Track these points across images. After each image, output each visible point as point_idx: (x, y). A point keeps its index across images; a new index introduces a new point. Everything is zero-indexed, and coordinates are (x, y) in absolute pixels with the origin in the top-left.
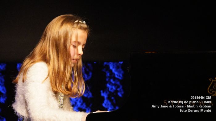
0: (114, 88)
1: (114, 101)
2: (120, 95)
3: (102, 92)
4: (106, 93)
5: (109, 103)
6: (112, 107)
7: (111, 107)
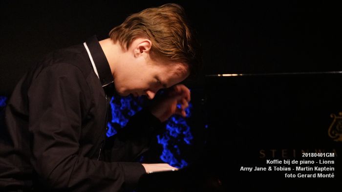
0: (177, 131)
1: (178, 151)
2: (188, 142)
3: (158, 137)
4: (166, 138)
5: (171, 155)
6: (176, 160)
7: (174, 161)
